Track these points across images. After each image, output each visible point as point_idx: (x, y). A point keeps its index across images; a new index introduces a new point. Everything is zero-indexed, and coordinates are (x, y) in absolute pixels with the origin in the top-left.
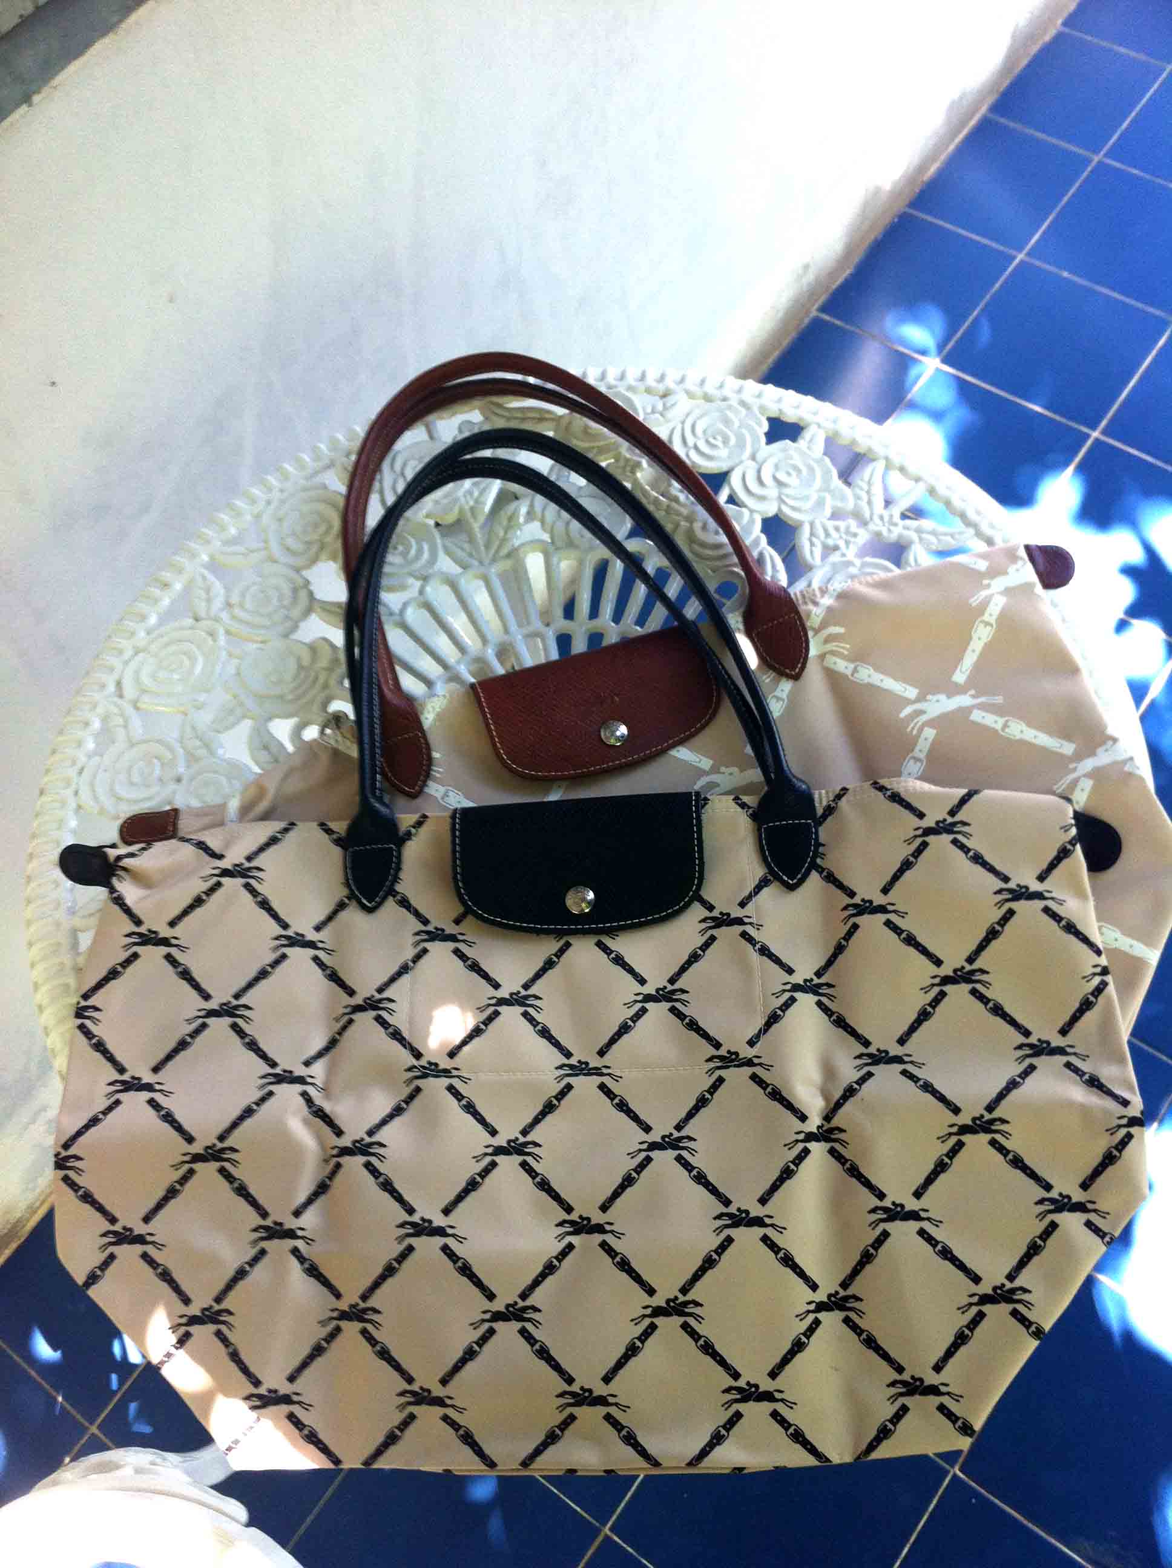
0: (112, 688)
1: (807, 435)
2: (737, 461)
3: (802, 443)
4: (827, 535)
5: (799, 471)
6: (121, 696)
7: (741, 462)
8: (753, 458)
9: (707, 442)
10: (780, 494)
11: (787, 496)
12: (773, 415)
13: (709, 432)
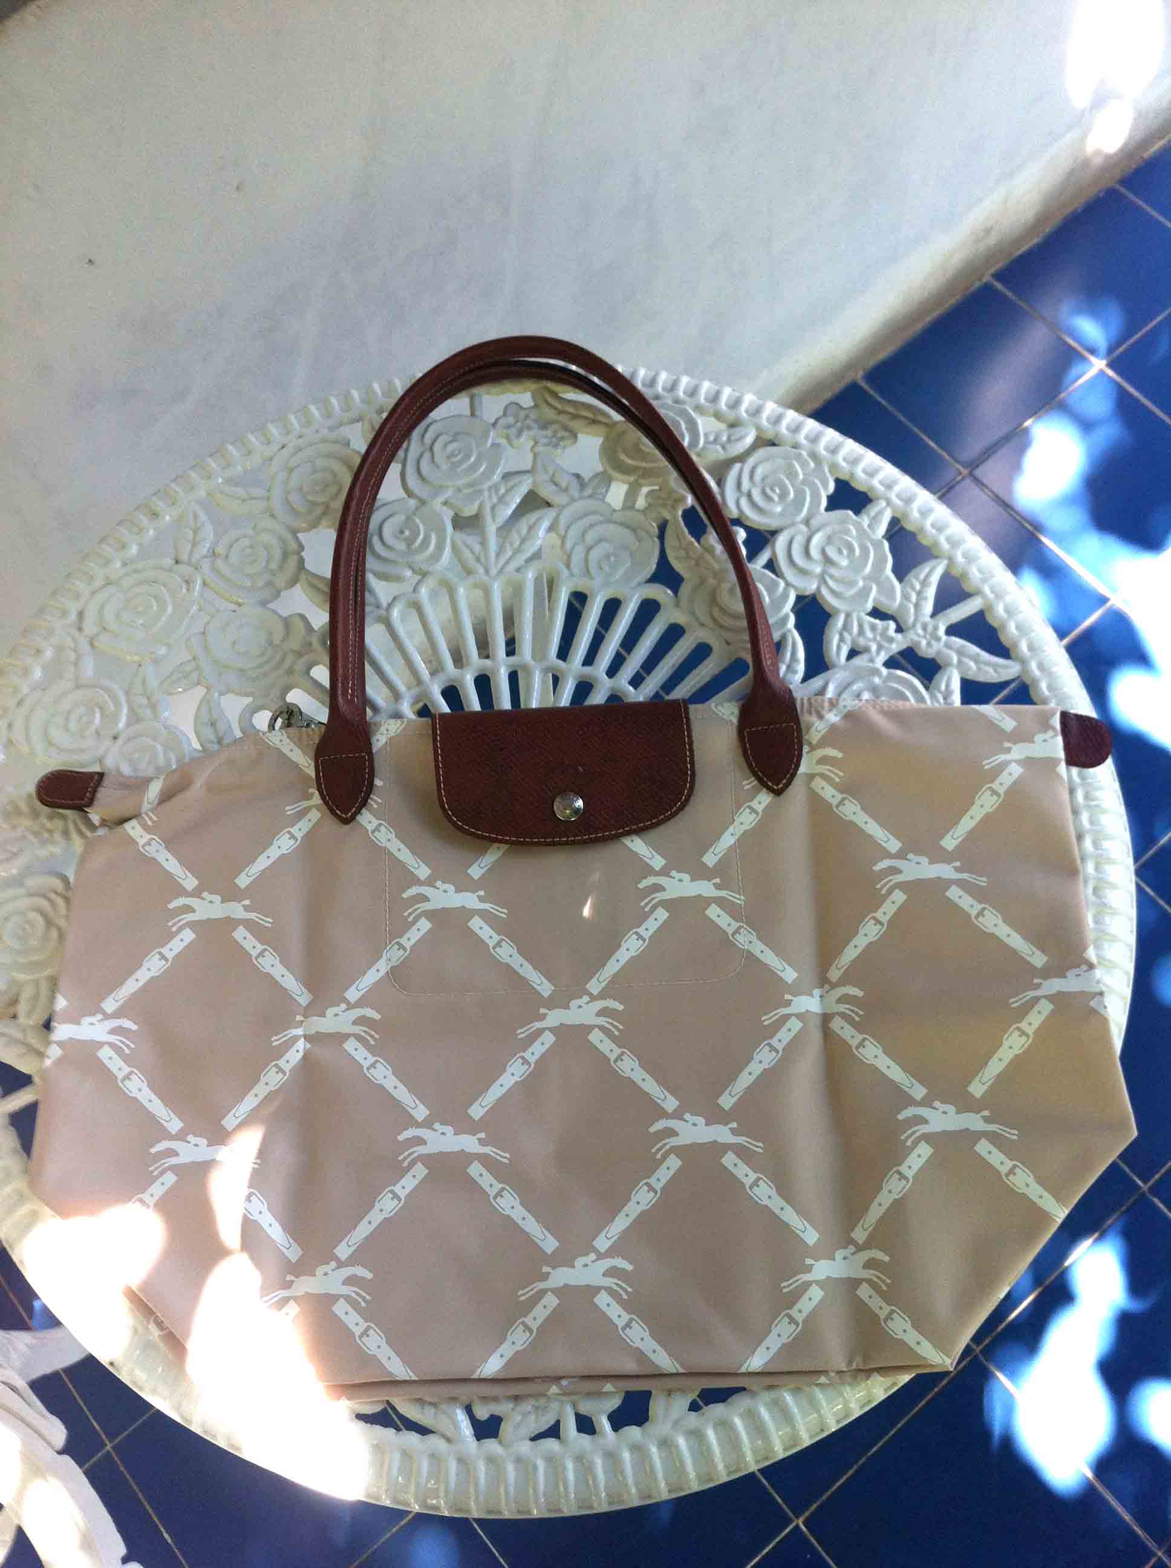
0: (73, 616)
1: (872, 510)
2: (789, 522)
3: (865, 520)
4: (861, 631)
5: (851, 549)
6: (80, 629)
7: (793, 524)
8: (807, 522)
9: (764, 493)
10: (824, 572)
11: (832, 577)
12: (842, 477)
13: (768, 480)
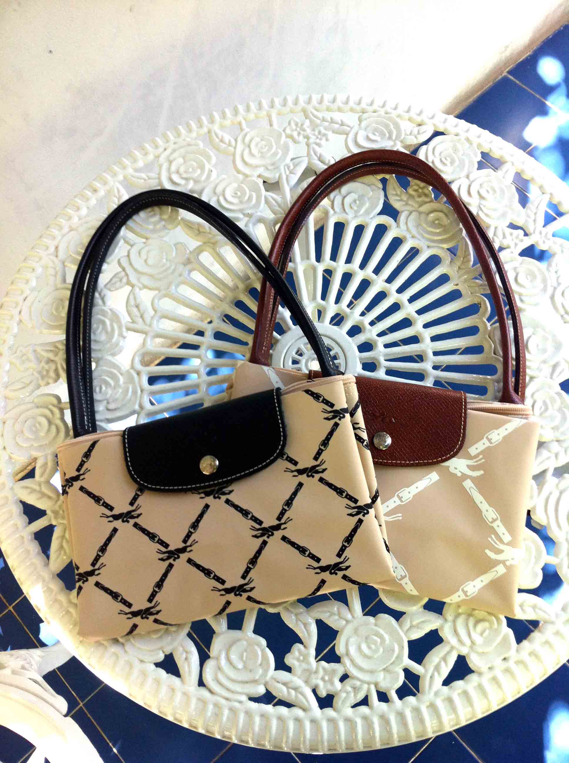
0: (52, 249)
1: (505, 168)
2: (457, 177)
3: (500, 173)
4: (504, 237)
5: (494, 191)
6: (57, 256)
7: (460, 178)
8: (468, 177)
9: (441, 161)
10: (480, 204)
11: (484, 206)
12: (485, 151)
13: (443, 155)
